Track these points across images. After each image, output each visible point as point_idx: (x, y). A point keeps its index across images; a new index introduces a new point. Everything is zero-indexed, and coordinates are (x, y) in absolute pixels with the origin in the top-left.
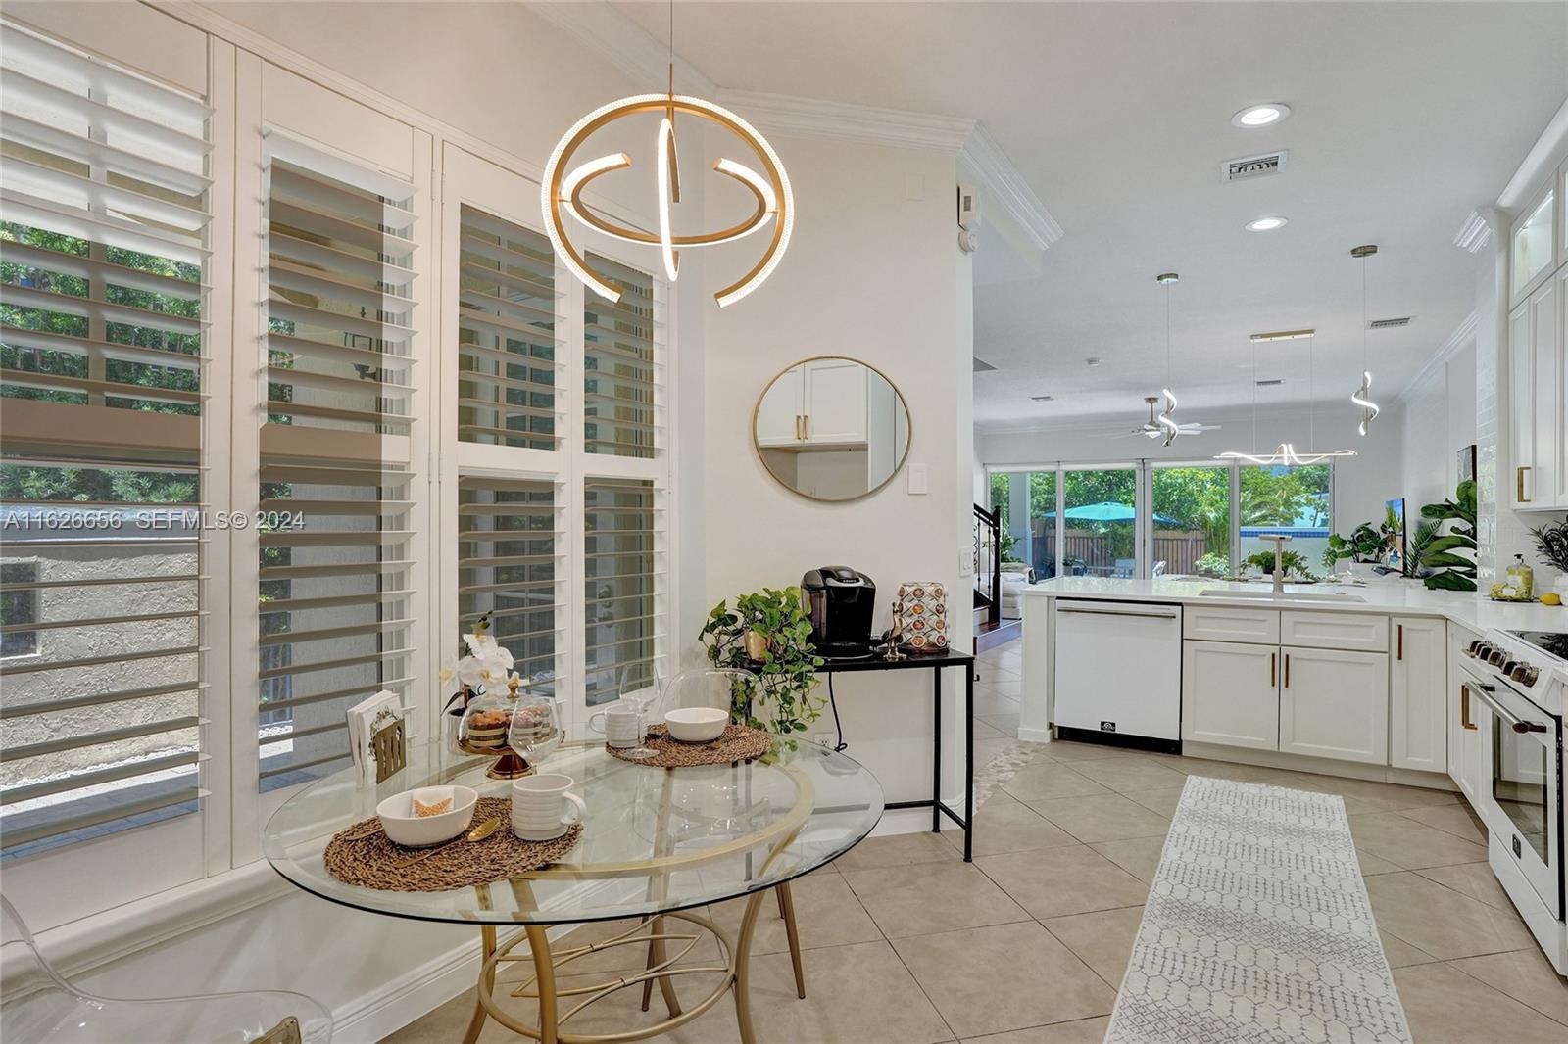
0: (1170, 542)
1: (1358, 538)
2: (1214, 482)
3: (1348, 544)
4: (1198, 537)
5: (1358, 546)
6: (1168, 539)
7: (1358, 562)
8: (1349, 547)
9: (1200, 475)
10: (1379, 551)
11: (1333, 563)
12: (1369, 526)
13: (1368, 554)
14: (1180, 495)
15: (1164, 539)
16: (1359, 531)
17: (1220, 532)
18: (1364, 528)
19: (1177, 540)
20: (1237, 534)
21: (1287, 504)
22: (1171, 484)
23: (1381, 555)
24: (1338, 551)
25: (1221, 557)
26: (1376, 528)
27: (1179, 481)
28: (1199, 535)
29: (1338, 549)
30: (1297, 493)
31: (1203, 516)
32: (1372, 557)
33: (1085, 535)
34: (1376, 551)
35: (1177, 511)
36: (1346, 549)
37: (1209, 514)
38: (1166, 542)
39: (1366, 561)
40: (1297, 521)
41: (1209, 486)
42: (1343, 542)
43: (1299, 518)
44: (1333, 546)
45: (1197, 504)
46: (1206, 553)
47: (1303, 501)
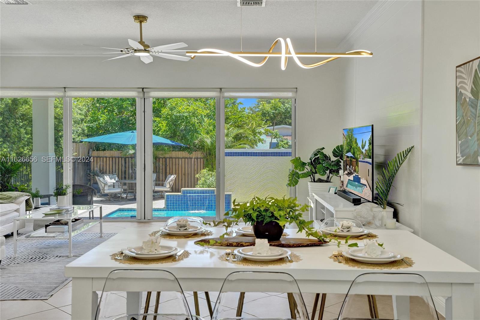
0: (180, 160)
1: (314, 161)
2: (208, 116)
3: (307, 167)
4: (199, 157)
5: (315, 168)
6: (179, 158)
7: (314, 181)
8: (308, 168)
9: (200, 111)
10: (330, 172)
11: (296, 182)
12: (323, 151)
13: (323, 175)
14: (186, 126)
15: (176, 158)
16: (316, 155)
17: (213, 152)
18: (319, 152)
19: (185, 158)
20: (222, 154)
21: (254, 133)
22: (180, 116)
23: (331, 175)
24: (300, 173)
25: (213, 171)
26: (328, 152)
27: (185, 114)
28: (199, 154)
29: (300, 170)
30: (259, 125)
31: (202, 141)
32: (325, 178)
33: (120, 155)
34: (328, 172)
35: (184, 137)
36: (306, 171)
37: (206, 140)
38: (177, 159)
39: (320, 181)
40: (259, 144)
41: (206, 119)
42: (304, 164)
43: (261, 142)
44: (296, 167)
45: (197, 132)
46: (204, 169)
47: (263, 131)
